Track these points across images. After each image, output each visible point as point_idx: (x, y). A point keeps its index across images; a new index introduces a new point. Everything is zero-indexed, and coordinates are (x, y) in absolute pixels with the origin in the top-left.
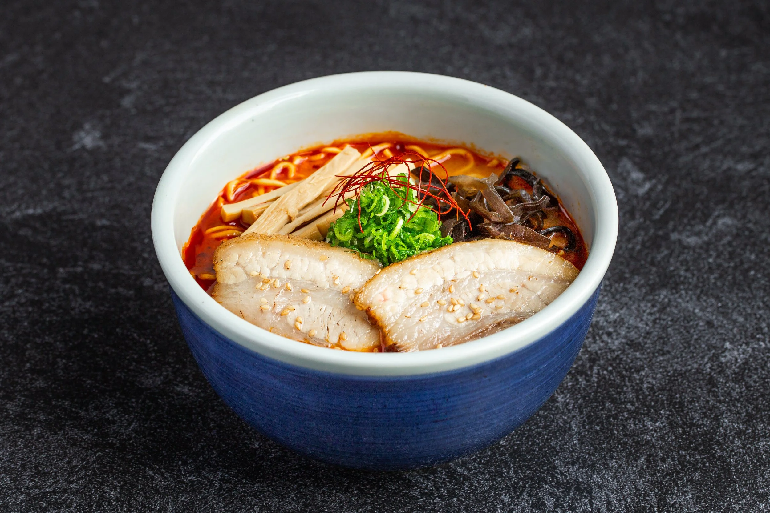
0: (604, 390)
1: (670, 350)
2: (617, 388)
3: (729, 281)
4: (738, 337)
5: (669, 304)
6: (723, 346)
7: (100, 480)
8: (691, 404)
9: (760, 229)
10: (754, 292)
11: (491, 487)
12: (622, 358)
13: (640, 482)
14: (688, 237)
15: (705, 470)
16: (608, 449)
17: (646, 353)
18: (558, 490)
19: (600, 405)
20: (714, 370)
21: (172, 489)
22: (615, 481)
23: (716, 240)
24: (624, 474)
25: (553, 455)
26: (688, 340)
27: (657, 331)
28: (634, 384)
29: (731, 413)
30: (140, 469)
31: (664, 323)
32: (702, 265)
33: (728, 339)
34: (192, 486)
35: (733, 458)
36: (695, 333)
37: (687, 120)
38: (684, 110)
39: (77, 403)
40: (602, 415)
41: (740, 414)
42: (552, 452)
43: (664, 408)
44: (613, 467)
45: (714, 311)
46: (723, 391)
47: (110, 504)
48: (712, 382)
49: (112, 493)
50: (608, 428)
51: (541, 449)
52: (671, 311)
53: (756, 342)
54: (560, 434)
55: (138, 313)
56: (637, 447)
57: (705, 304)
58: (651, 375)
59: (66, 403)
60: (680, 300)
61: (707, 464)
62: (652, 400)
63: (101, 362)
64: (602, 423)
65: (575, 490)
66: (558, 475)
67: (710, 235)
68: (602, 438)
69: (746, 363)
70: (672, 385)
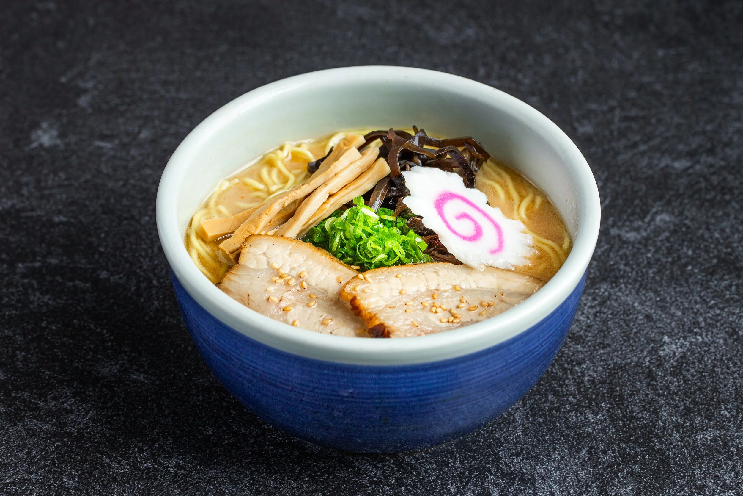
0: (546, 383)
1: (610, 343)
2: (559, 381)
3: (667, 276)
4: (676, 331)
5: (609, 298)
6: (661, 339)
7: (59, 470)
8: (631, 398)
9: (697, 226)
10: (691, 287)
11: (437, 477)
12: (564, 351)
13: (582, 474)
14: (627, 232)
15: (645, 463)
16: (551, 441)
17: (587, 346)
18: (503, 480)
19: (543, 398)
20: (653, 363)
21: (128, 476)
22: (558, 472)
23: (655, 236)
24: (566, 465)
25: (498, 446)
26: (628, 333)
27: (598, 324)
28: (575, 377)
29: (670, 407)
30: (97, 458)
31: (605, 316)
32: (641, 260)
33: (666, 333)
34: (148, 473)
35: (672, 451)
36: (634, 327)
37: (626, 119)
38: (623, 109)
39: (35, 394)
40: (544, 407)
41: (678, 407)
42: (497, 443)
43: (605, 401)
44: (555, 458)
45: (653, 304)
46: (662, 384)
48: (651, 375)
49: (71, 482)
50: (550, 420)
51: (486, 440)
52: (611, 304)
53: (694, 337)
54: (505, 425)
55: (94, 304)
56: (579, 439)
57: (644, 298)
58: (592, 368)
59: (26, 395)
60: (620, 294)
61: (647, 457)
62: (593, 393)
63: (60, 353)
64: (544, 415)
65: (519, 480)
66: (503, 465)
67: (649, 230)
68: (545, 430)
69: (684, 357)
70: (612, 378)
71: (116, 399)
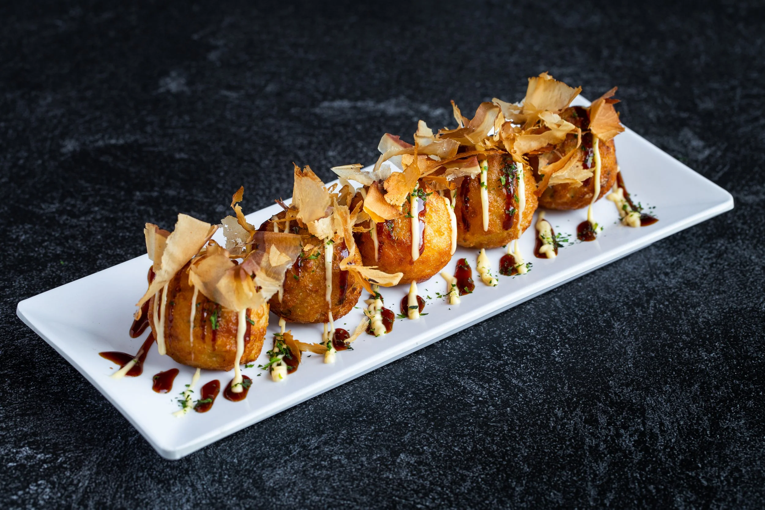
0: (660, 321)
1: (726, 290)
2: (673, 321)
5: (725, 252)
11: (545, 401)
13: (693, 407)
15: (759, 399)
16: (662, 375)
17: (702, 292)
18: (611, 408)
19: (656, 334)
22: (669, 404)
24: (677, 398)
25: (608, 376)
26: (744, 282)
27: (714, 274)
28: (690, 318)
31: (721, 267)
36: (751, 277)
37: (747, 96)
38: (744, 88)
40: (657, 343)
42: (607, 372)
43: (719, 341)
44: (666, 391)
50: (662, 355)
51: (596, 369)
52: (727, 257)
54: (616, 357)
56: (691, 375)
57: (761, 252)
58: (706, 311)
61: (761, 394)
62: (707, 333)
64: (657, 350)
65: (629, 410)
66: (612, 394)
68: (657, 364)
70: (727, 320)
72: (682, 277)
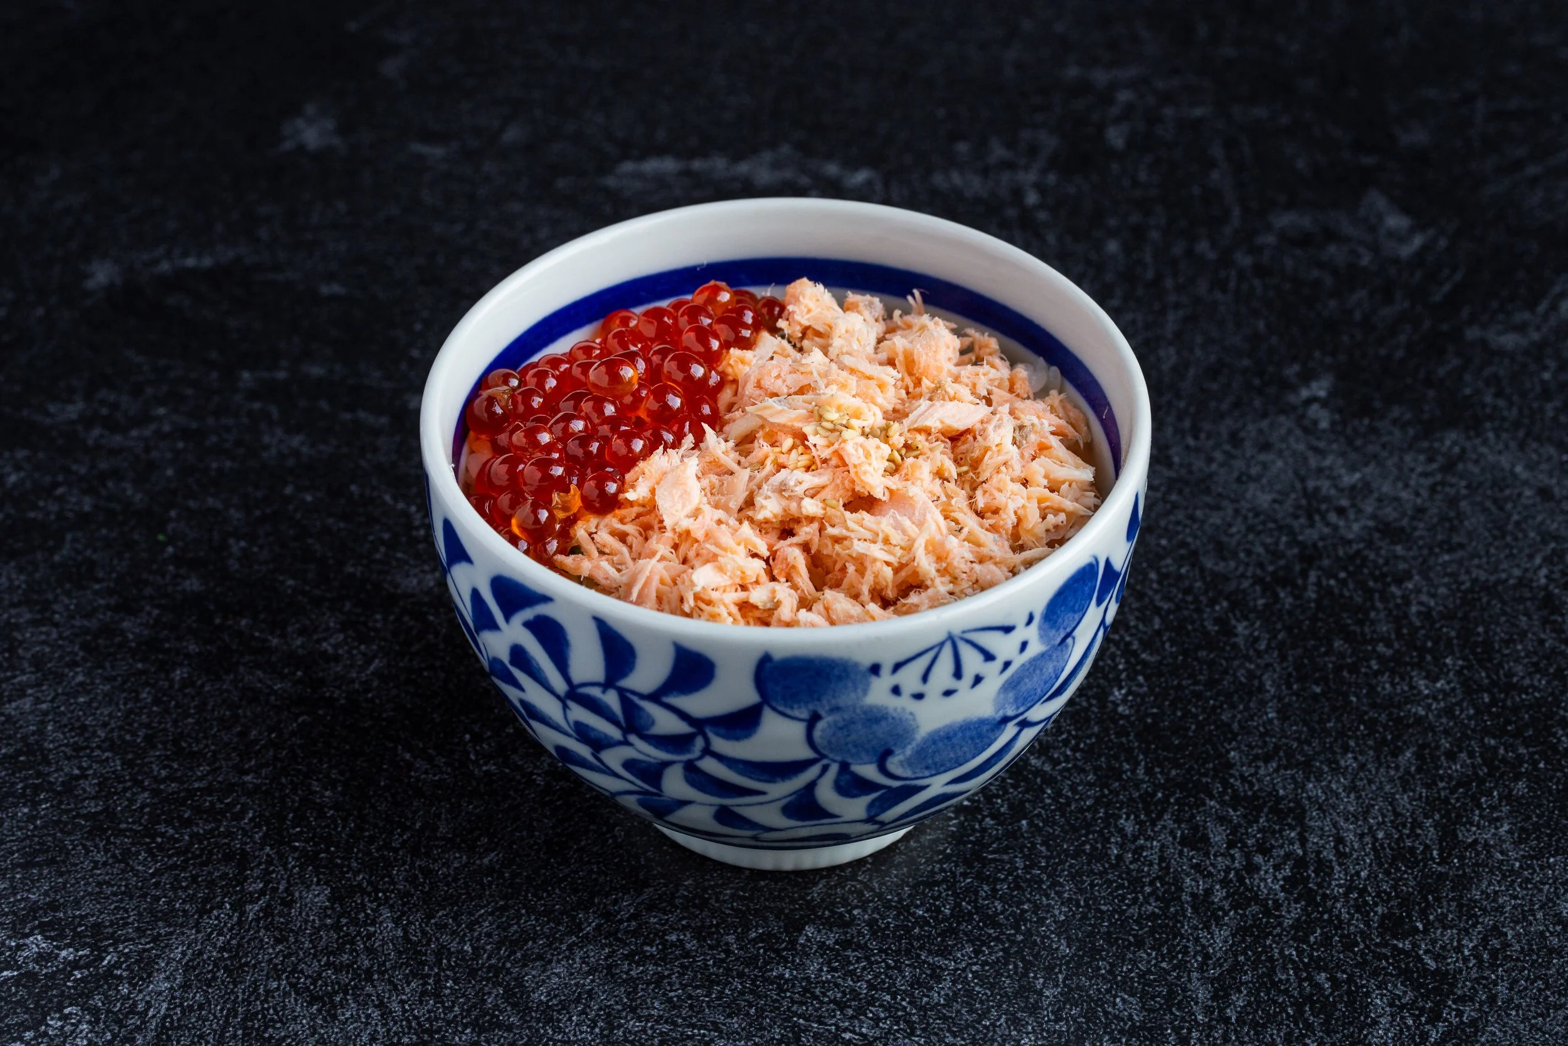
0: (1330, 616)
1: (1465, 541)
2: (1356, 613)
5: (1461, 458)
7: (304, 769)
8: (1507, 647)
11: (1097, 800)
12: (1366, 556)
13: (1403, 800)
14: (1500, 333)
15: (1538, 777)
17: (1415, 548)
18: (1235, 810)
19: (1322, 645)
20: (1555, 580)
21: (448, 788)
22: (1352, 795)
23: (1557, 340)
24: (1370, 782)
25: (1225, 739)
26: (1501, 523)
27: (1438, 507)
28: (1391, 606)
30: (385, 749)
31: (1452, 491)
32: (1529, 386)
36: (1514, 511)
37: (1498, 115)
38: (1491, 96)
39: (264, 621)
40: (1325, 663)
42: (1224, 733)
43: (1453, 653)
44: (1347, 767)
45: (1554, 469)
47: (321, 815)
48: (1550, 604)
49: (327, 793)
50: (1337, 690)
51: (1200, 727)
52: (1465, 470)
54: (1241, 697)
56: (1397, 729)
57: (1534, 457)
58: (1425, 589)
59: (243, 623)
60: (1484, 450)
61: (1541, 765)
62: (1427, 637)
63: (318, 547)
64: (1325, 679)
65: (1270, 811)
66: (1236, 779)
67: (1544, 330)
70: (1468, 608)
71: (431, 637)
72: (1374, 517)
